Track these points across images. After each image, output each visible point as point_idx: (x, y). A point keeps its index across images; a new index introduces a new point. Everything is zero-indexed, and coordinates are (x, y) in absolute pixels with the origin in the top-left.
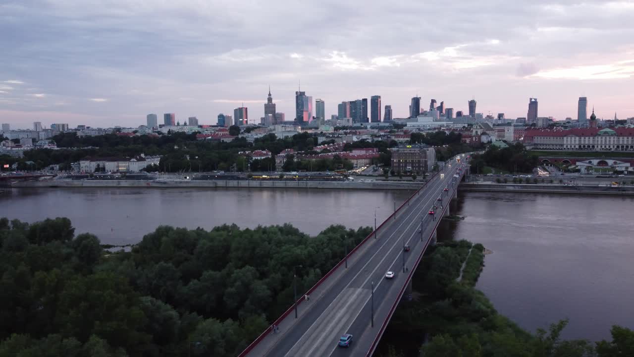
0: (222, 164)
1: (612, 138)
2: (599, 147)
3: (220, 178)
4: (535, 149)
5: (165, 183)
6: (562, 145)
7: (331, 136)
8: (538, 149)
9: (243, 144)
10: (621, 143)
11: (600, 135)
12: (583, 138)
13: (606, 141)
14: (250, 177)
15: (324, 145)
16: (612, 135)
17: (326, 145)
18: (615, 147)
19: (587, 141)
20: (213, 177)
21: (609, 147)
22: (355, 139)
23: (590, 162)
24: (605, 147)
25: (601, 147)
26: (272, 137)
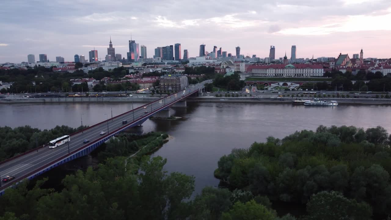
0: (54, 87)
1: (292, 70)
2: (286, 75)
3: (48, 96)
4: (253, 76)
5: (10, 100)
6: (266, 74)
7: (137, 69)
8: (254, 76)
9: (80, 74)
10: (297, 72)
11: (286, 68)
12: (277, 70)
13: (289, 71)
14: (67, 96)
15: (130, 75)
16: (292, 68)
17: (132, 75)
18: (294, 75)
19: (280, 71)
20: (42, 96)
21: (291, 75)
22: (151, 71)
23: (279, 84)
24: (289, 75)
25: (287, 75)
26: (101, 69)
